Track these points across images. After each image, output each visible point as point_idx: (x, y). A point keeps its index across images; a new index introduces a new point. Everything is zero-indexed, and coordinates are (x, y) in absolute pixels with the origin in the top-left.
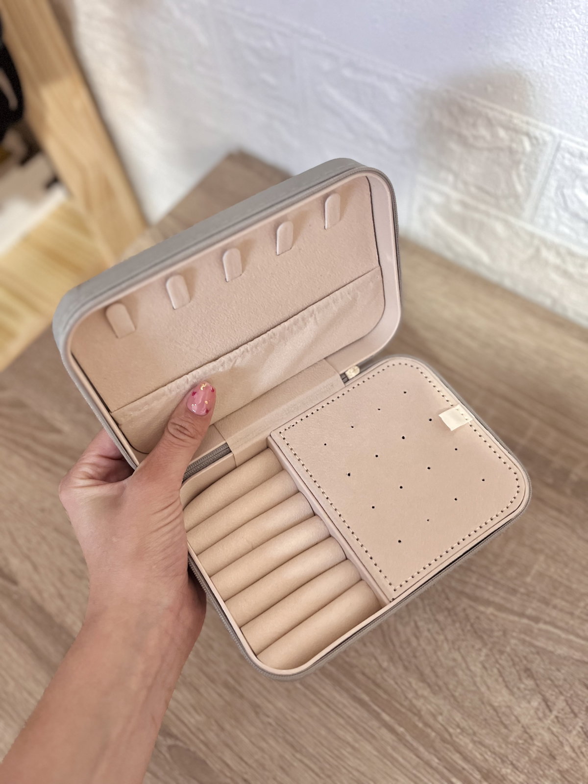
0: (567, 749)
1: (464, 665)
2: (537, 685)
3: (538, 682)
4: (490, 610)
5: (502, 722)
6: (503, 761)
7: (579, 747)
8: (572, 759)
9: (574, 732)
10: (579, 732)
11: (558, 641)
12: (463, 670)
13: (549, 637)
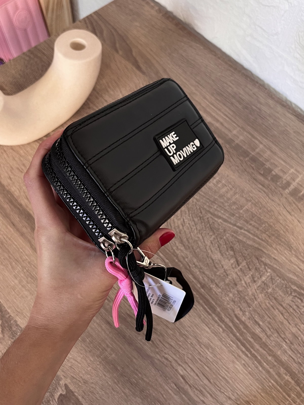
0: (243, 282)
1: (202, 241)
2: (235, 254)
3: (235, 253)
4: (220, 221)
5: (215, 266)
6: (212, 282)
7: (249, 283)
8: (244, 287)
9: (248, 276)
10: (250, 277)
11: (249, 238)
12: (201, 242)
13: (245, 236)
